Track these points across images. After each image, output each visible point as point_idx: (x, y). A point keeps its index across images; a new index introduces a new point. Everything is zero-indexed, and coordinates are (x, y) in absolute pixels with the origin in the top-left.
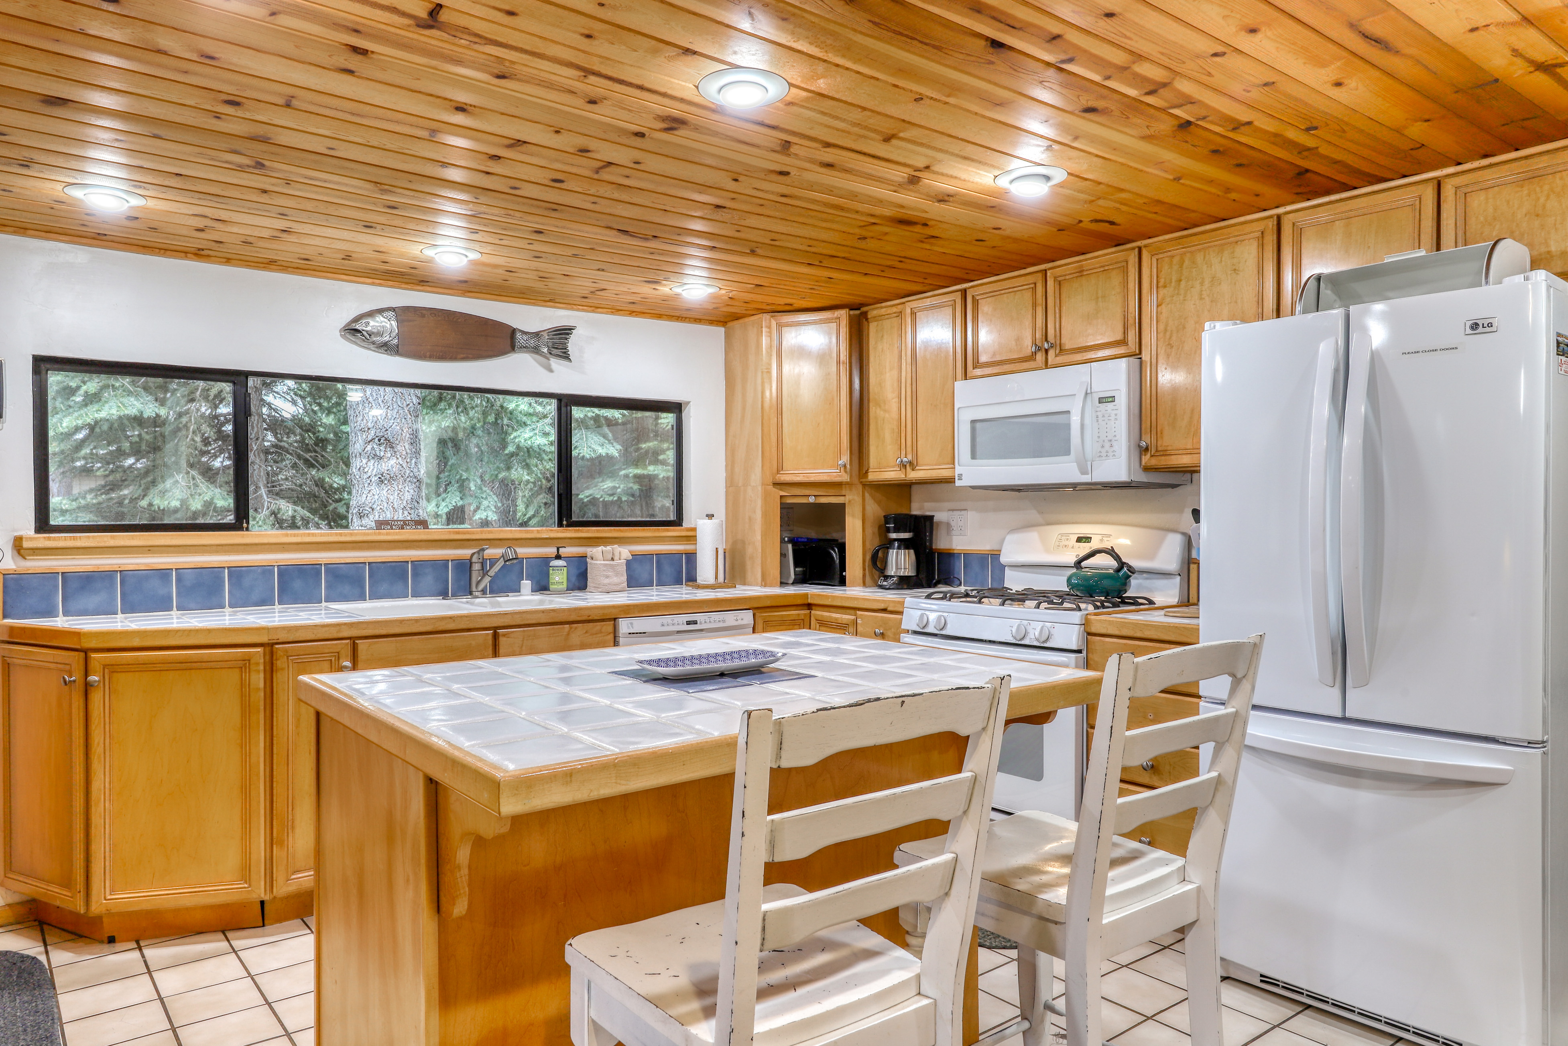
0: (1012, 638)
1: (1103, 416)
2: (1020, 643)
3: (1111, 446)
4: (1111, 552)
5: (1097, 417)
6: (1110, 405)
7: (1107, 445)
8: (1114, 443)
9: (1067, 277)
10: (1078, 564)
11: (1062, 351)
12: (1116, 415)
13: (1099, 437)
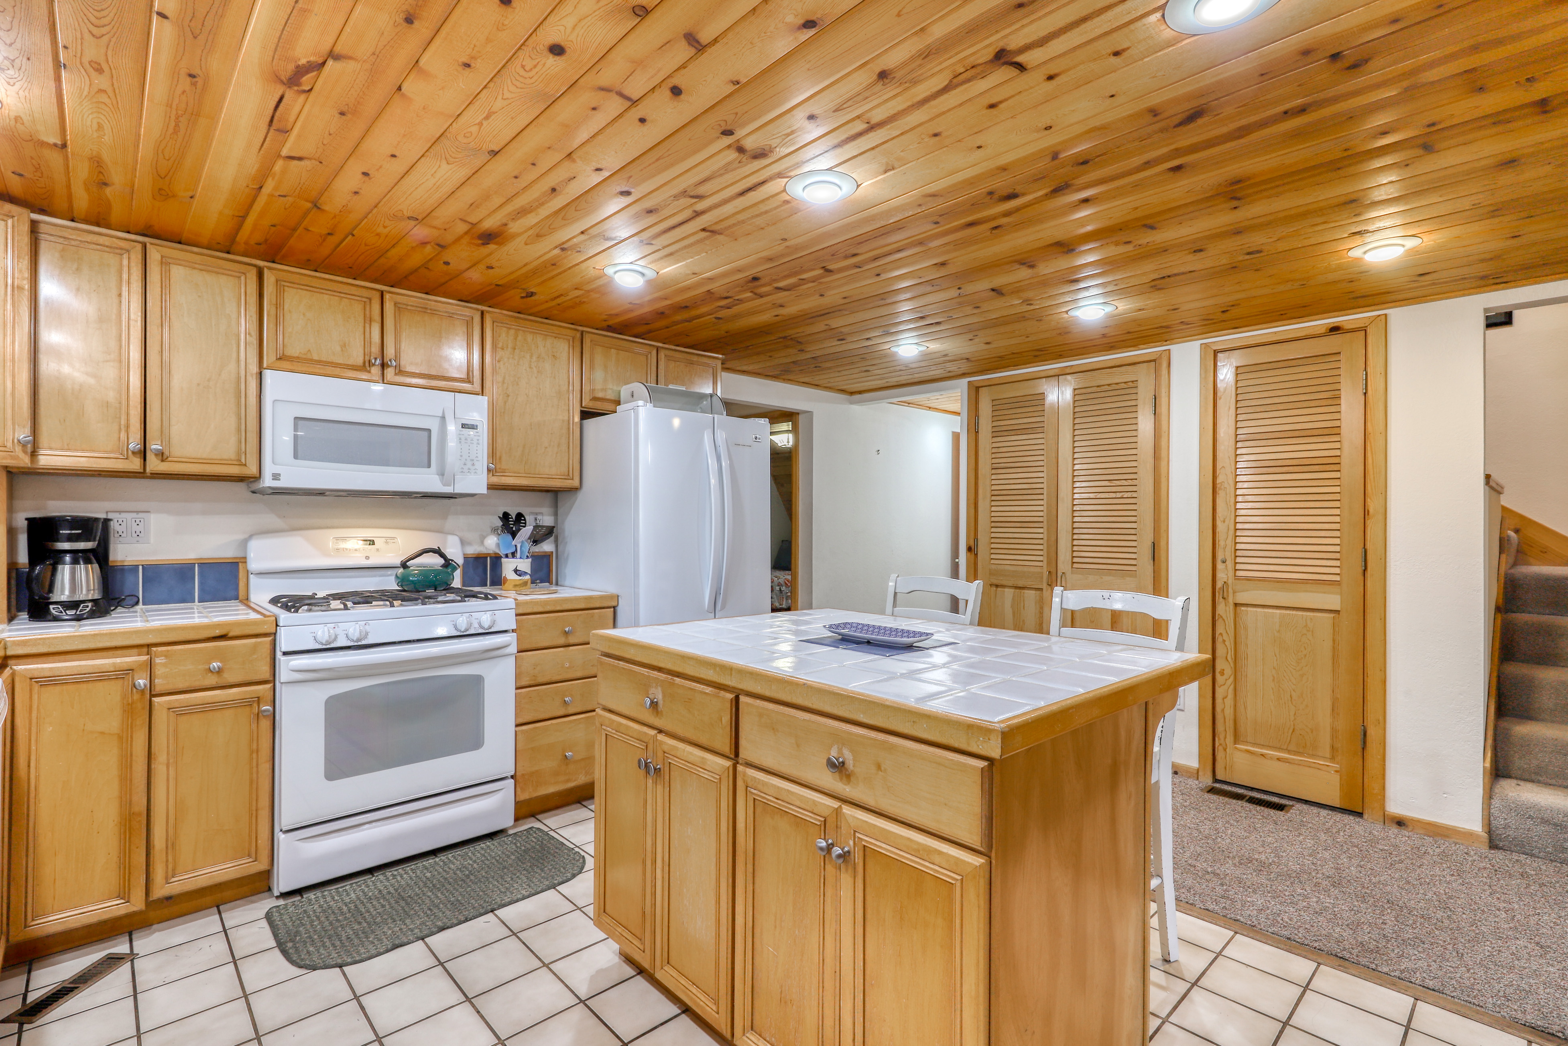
0: (455, 632)
1: (466, 439)
2: (465, 633)
3: (473, 465)
4: (438, 552)
5: (460, 439)
6: (472, 432)
7: (469, 464)
8: (476, 463)
9: (409, 308)
10: (404, 565)
11: (400, 372)
12: (478, 440)
13: (461, 456)
